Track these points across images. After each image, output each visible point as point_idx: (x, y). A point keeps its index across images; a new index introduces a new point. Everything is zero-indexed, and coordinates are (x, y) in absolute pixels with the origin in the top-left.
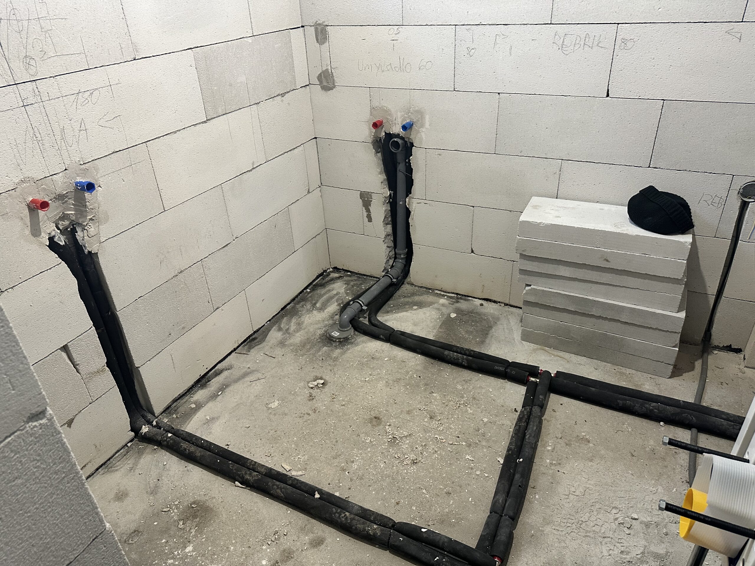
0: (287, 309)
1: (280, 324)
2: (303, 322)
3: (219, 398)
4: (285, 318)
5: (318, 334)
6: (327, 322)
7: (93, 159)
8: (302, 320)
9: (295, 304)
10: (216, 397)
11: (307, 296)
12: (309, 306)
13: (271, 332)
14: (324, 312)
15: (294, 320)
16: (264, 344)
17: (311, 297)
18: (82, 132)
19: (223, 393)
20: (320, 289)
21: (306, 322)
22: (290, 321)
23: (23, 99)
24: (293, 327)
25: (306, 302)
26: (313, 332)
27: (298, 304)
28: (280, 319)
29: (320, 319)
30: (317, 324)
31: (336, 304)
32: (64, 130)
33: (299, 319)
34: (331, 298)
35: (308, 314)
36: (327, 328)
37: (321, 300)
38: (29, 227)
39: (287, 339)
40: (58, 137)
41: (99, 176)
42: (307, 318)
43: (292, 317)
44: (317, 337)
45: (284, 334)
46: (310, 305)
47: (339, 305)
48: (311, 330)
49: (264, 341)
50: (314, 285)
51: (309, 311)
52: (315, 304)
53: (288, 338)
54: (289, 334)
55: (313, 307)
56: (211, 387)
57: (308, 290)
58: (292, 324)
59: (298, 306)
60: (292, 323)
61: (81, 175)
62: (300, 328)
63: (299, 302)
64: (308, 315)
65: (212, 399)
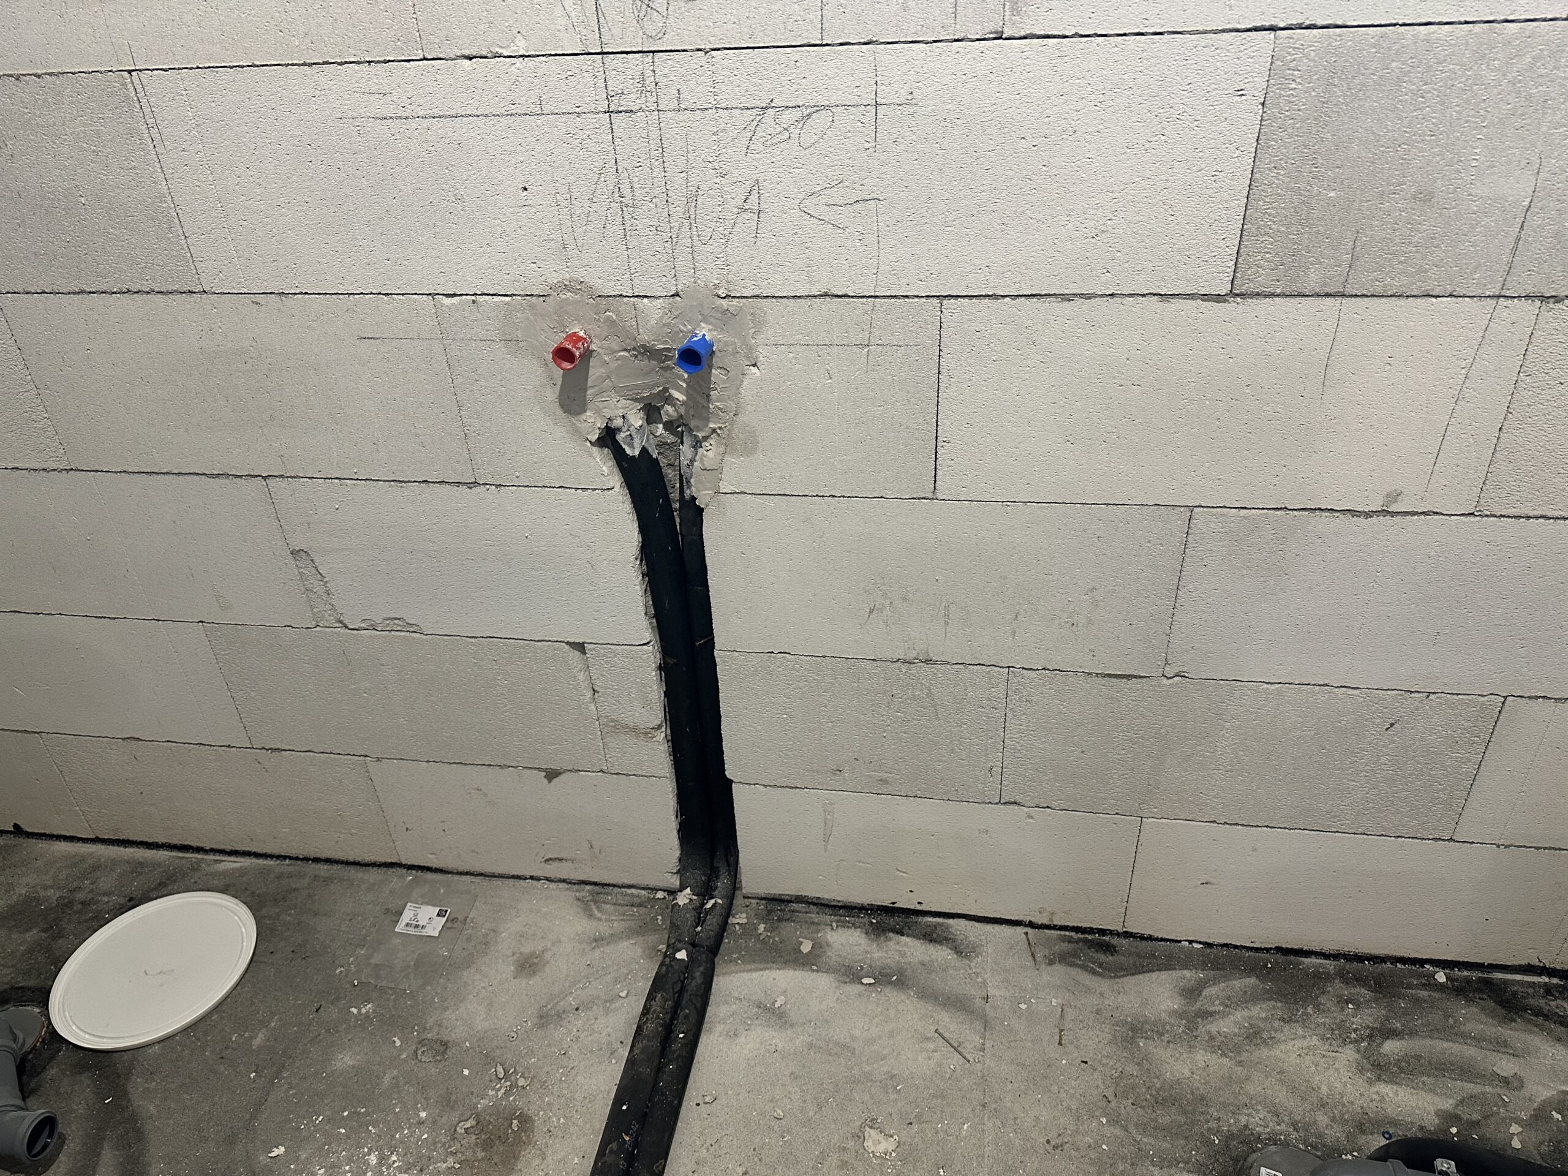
0: (1301, 963)
1: (1215, 981)
2: (1269, 1042)
3: (854, 989)
4: (1252, 980)
5: (1243, 1120)
6: (1323, 1120)
7: (756, 292)
8: (1278, 1035)
9: (1341, 975)
10: (852, 981)
11: (1409, 986)
12: (1365, 1018)
13: (1164, 975)
14: (1370, 1082)
15: (1258, 1011)
16: (1103, 985)
17: (1417, 1001)
18: (746, 215)
19: (871, 988)
20: (1483, 1009)
21: (1277, 1052)
22: (1249, 998)
23: (611, 93)
24: (1227, 1025)
25: (1376, 1000)
26: (1244, 1099)
27: (1347, 982)
28: (1237, 968)
29: (1324, 1089)
30: (1293, 1090)
31: (1447, 1104)
32: (696, 196)
33: (1277, 1024)
34: (1466, 1071)
35: (1323, 1038)
36: (1295, 1135)
37: (1428, 1042)
38: (558, 387)
39: (1162, 1034)
40: (678, 212)
41: (760, 339)
42: (1298, 1043)
43: (1268, 995)
44: (1231, 1123)
45: (1180, 1015)
46: (1369, 1021)
47: (1451, 1118)
48: (1251, 1088)
49: (1116, 977)
50: (1488, 982)
51: (1340, 1034)
52: (1392, 1034)
53: (1166, 1038)
54: (1191, 1027)
55: (1371, 1036)
56: (880, 948)
57: (1441, 977)
58: (1239, 1015)
59: (1337, 987)
60: (1246, 1013)
61: (712, 320)
62: (1237, 1050)
63: (1360, 980)
64: (1315, 1041)
65: (845, 974)
